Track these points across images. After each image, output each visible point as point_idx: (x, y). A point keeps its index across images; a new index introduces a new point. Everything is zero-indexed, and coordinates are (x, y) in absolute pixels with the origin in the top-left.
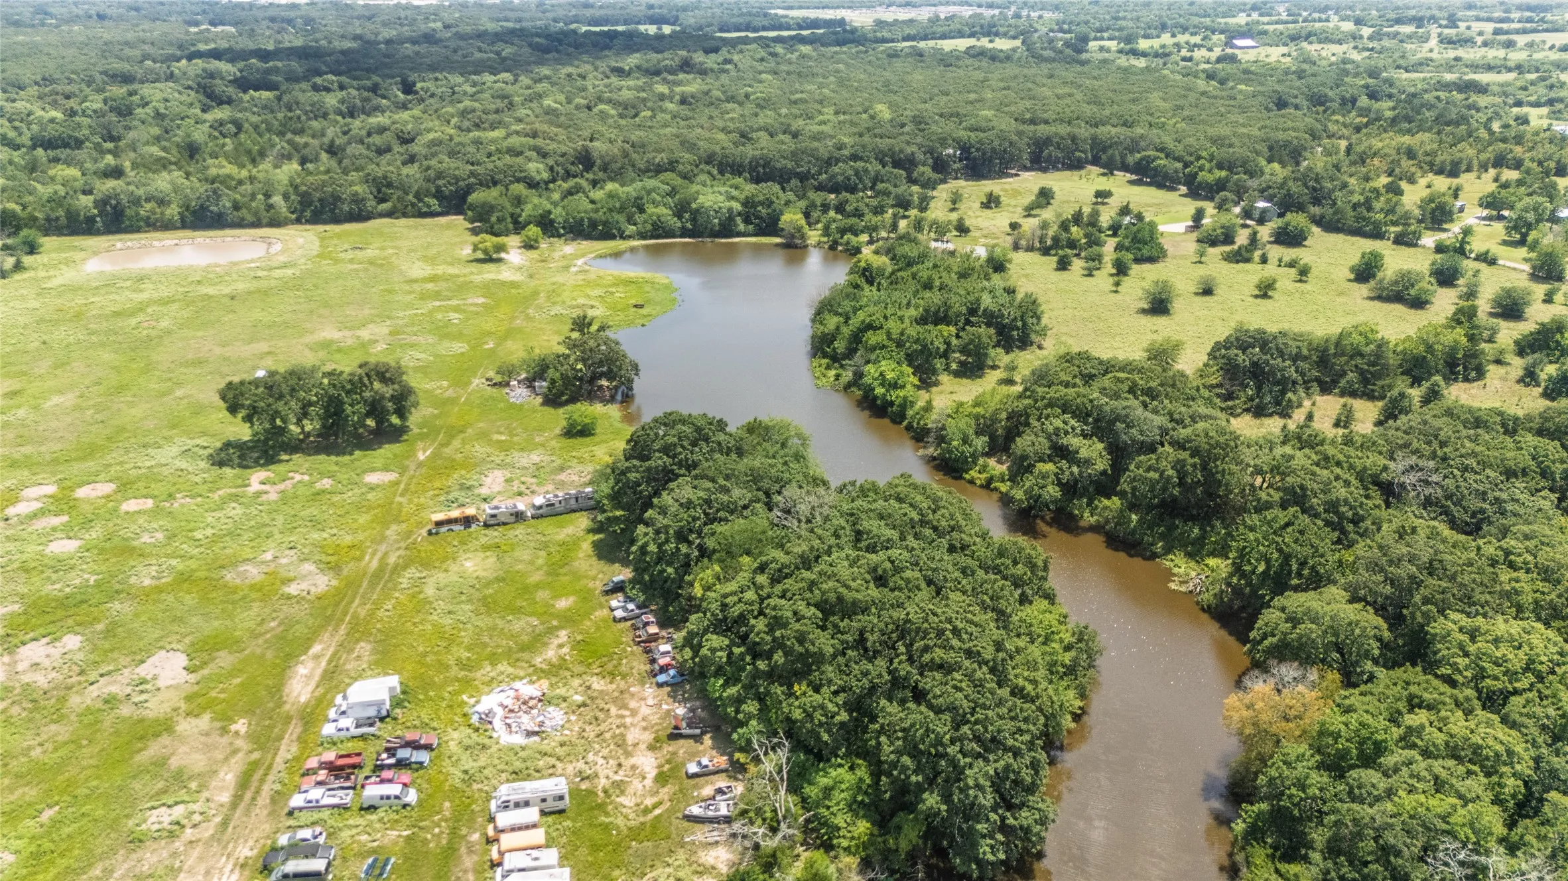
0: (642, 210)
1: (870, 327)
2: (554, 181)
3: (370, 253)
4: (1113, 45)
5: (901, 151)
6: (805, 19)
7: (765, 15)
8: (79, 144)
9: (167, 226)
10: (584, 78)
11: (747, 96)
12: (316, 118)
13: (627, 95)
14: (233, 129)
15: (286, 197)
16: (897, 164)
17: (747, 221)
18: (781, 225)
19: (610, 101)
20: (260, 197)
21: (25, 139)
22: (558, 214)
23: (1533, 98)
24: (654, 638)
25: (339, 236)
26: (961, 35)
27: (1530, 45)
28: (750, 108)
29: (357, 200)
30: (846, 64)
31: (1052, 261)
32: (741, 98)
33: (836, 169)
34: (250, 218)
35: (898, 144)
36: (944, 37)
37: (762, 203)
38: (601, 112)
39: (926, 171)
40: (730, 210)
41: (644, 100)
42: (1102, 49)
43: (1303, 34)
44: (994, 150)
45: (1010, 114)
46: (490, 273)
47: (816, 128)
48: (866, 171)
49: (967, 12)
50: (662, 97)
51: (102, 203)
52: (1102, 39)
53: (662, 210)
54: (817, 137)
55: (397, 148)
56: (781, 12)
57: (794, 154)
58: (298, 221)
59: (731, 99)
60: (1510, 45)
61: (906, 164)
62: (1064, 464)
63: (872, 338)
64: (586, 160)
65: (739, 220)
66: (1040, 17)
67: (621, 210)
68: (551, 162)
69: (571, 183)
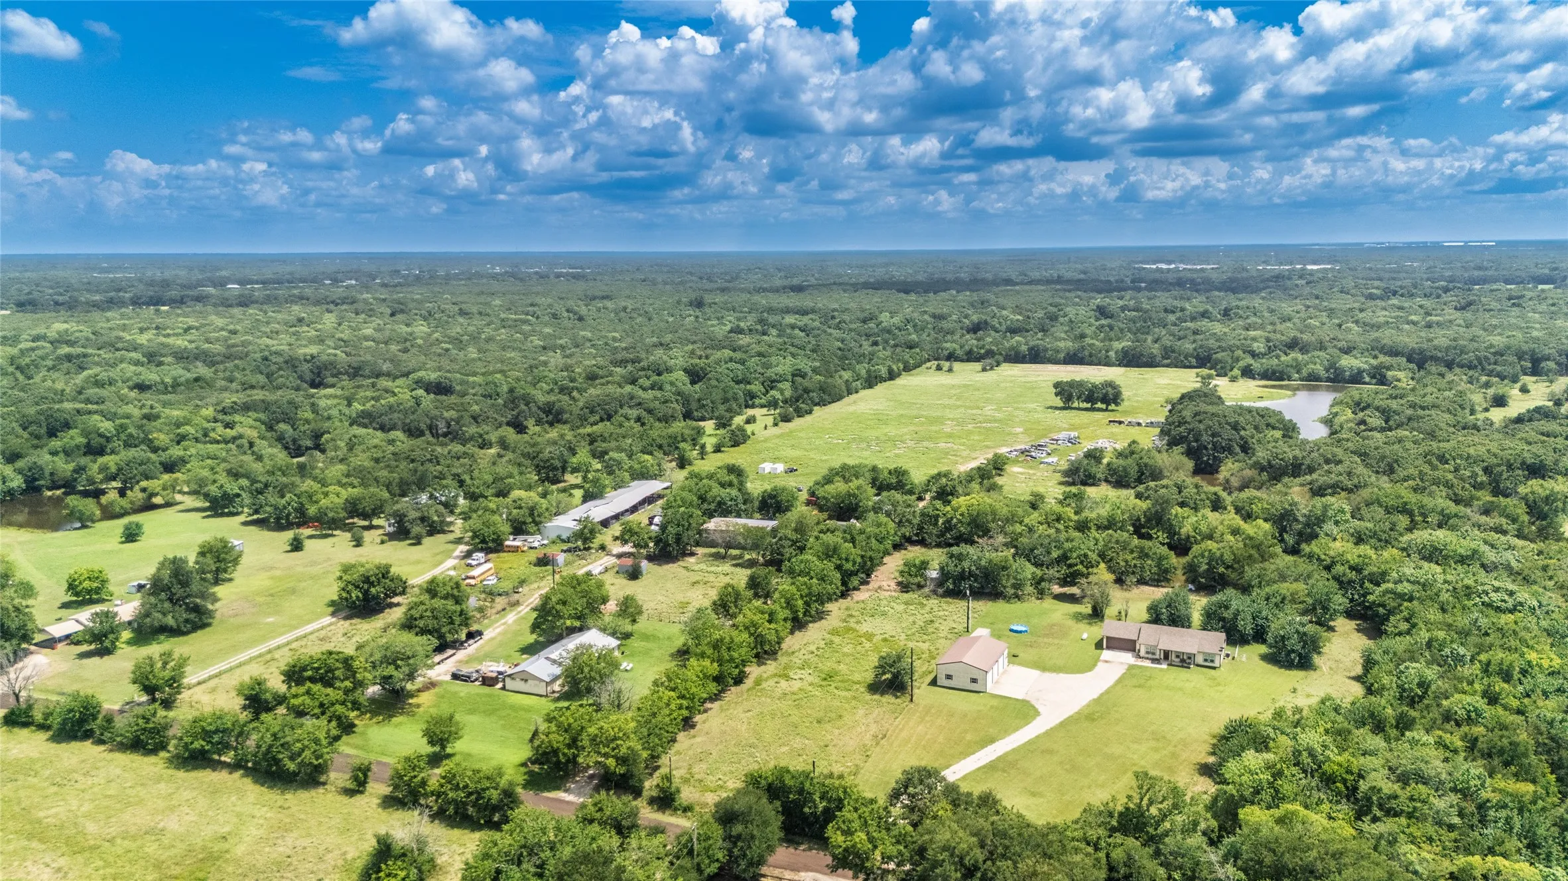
0: (1306, 368)
8: (1027, 331)
17: (1373, 376)
18: (1389, 379)
21: (1003, 328)
29: (1153, 357)
34: (1096, 361)
37: (1386, 368)
40: (1359, 369)
58: (1119, 365)
65: (1365, 375)
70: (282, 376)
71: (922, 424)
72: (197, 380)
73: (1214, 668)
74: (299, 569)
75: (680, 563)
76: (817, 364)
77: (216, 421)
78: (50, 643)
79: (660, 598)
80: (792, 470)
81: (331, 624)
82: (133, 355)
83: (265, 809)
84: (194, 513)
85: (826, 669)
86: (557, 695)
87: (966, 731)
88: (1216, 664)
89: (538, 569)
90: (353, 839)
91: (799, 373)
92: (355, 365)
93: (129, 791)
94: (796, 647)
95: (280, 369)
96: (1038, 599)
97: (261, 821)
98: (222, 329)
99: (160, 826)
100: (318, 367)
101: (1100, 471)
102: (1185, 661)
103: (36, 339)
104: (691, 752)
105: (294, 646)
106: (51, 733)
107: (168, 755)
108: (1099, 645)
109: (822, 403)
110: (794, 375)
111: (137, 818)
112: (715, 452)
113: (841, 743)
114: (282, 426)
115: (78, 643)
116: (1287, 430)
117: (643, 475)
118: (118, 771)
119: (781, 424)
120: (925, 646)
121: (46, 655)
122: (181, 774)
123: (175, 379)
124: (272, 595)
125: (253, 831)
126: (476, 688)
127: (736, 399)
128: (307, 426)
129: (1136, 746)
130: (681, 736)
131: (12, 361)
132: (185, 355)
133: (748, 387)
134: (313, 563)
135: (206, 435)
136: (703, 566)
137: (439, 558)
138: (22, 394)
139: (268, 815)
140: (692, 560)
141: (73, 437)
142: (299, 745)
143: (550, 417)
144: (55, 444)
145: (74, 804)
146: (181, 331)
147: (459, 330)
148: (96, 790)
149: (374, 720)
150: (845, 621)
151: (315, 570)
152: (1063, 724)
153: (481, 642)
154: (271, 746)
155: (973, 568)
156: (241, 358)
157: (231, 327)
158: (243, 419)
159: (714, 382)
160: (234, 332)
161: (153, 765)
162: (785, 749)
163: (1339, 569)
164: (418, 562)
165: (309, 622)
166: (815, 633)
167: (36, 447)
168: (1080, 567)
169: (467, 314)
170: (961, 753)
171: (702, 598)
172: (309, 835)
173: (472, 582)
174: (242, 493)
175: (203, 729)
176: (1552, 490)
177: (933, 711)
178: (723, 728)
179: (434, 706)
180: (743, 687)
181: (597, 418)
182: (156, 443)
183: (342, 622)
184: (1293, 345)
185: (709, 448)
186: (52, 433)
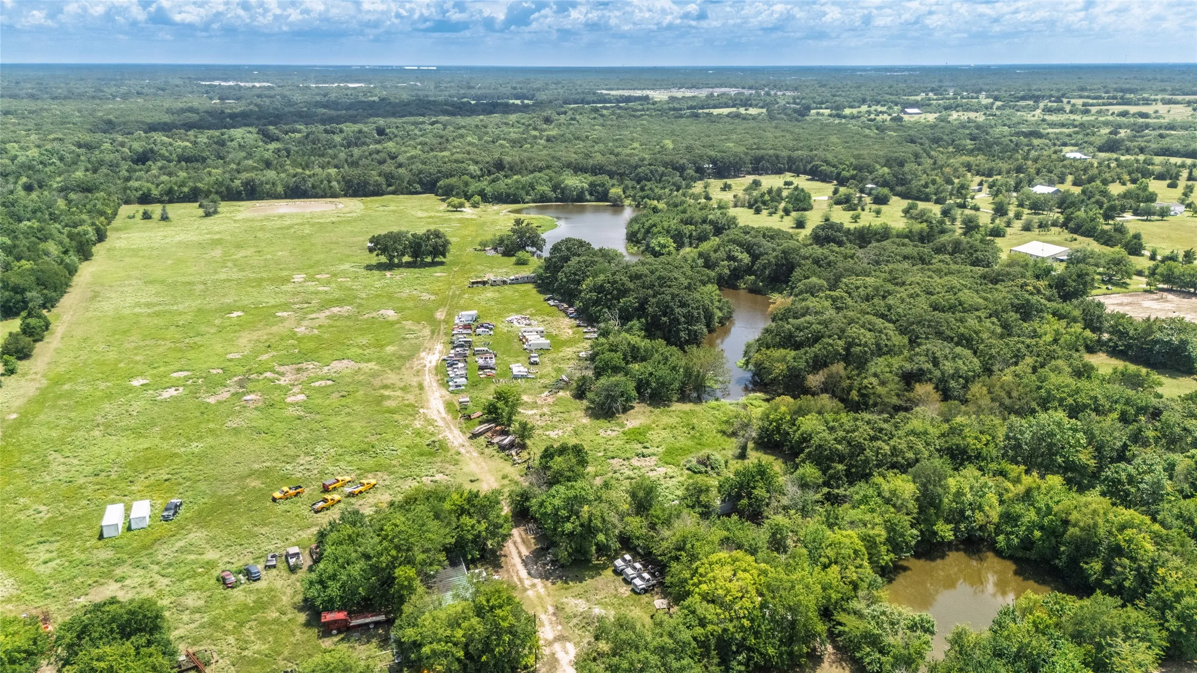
0: (534, 189)
1: (655, 225)
2: (483, 176)
3: (391, 208)
4: (827, 112)
5: (677, 162)
6: (621, 96)
7: (594, 94)
9: (277, 197)
10: (486, 127)
11: (587, 137)
12: (330, 148)
13: (513, 136)
14: (285, 154)
15: (338, 182)
16: (675, 168)
17: (591, 194)
18: (610, 195)
19: (505, 139)
20: (325, 182)
22: (488, 190)
23: (1073, 142)
24: (567, 309)
25: (371, 201)
26: (726, 106)
27: (1099, 112)
28: (589, 143)
29: (377, 184)
30: (648, 121)
31: (752, 211)
32: (584, 138)
33: (640, 170)
34: (320, 193)
35: (676, 158)
36: (715, 107)
37: (599, 185)
38: (501, 145)
39: (691, 172)
40: (582, 188)
41: (525, 139)
42: (818, 114)
43: (953, 106)
44: (730, 163)
45: (745, 146)
46: (457, 215)
47: (629, 151)
48: (657, 171)
49: (733, 92)
50: (535, 137)
51: (246, 184)
52: (821, 108)
53: (545, 188)
54: (630, 155)
55: (389, 161)
56: (605, 92)
57: (616, 163)
59: (578, 138)
60: (1087, 112)
61: (681, 169)
62: (732, 262)
63: (655, 230)
64: (500, 165)
65: (587, 193)
66: (784, 94)
67: (523, 188)
68: (481, 166)
69: (493, 176)
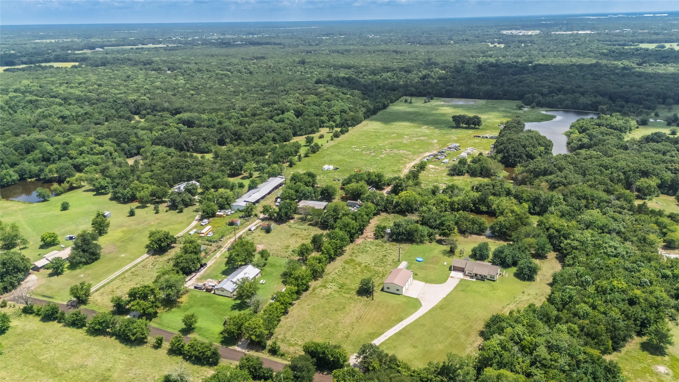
8: (447, 79)
21: (436, 77)
25: (491, 102)
34: (474, 97)
53: (569, 102)
67: (560, 101)
70: (122, 111)
71: (394, 138)
72: (86, 114)
73: (494, 281)
74: (134, 227)
75: (287, 223)
76: (352, 106)
77: (95, 143)
78: (36, 269)
79: (278, 243)
80: (337, 169)
81: (147, 258)
82: (58, 100)
83: (124, 355)
84: (89, 192)
85: (341, 282)
86: (235, 297)
87: (392, 315)
88: (495, 279)
89: (229, 227)
90: (157, 370)
91: (343, 111)
92: (153, 104)
93: (73, 346)
94: (330, 271)
95: (121, 107)
96: (430, 242)
97: (123, 361)
98: (95, 84)
99: (85, 364)
100: (137, 105)
101: (465, 169)
102: (482, 278)
103: (15, 91)
104: (286, 326)
105: (133, 270)
106: (41, 317)
107: (86, 328)
108: (450, 269)
109: (353, 125)
110: (341, 112)
111: (76, 360)
112: (305, 157)
113: (343, 321)
114: (123, 144)
115: (48, 269)
116: (547, 146)
117: (274, 175)
118: (68, 337)
119: (335, 139)
120: (381, 269)
121: (36, 275)
122: (92, 338)
123: (77, 113)
124: (123, 242)
125: (120, 366)
126: (204, 293)
127: (316, 125)
128: (134, 144)
129: (457, 322)
130: (282, 318)
131: (7, 103)
132: (80, 99)
133: (322, 118)
134: (139, 223)
135: (92, 150)
136: (296, 225)
137: (190, 220)
138: (13, 124)
139: (126, 358)
140: (292, 221)
141: (36, 154)
142: (135, 330)
143: (236, 137)
144: (30, 157)
145: (53, 352)
146: (77, 85)
147: (197, 83)
148: (60, 346)
149: (165, 310)
150: (351, 256)
151: (140, 227)
152: (430, 311)
153: (206, 268)
154: (124, 330)
155: (404, 231)
156: (104, 101)
157: (99, 82)
158: (106, 142)
159: (306, 117)
160: (100, 85)
161: (80, 333)
162: (322, 324)
163: (552, 231)
164: (181, 222)
165: (138, 257)
166: (339, 262)
167: (22, 159)
168: (447, 231)
169: (201, 70)
170: (389, 326)
171: (295, 244)
172: (141, 368)
173: (203, 235)
174: (108, 185)
175: (98, 321)
176: (650, 185)
177: (381, 305)
178: (299, 314)
179: (188, 303)
180: (308, 292)
181: (256, 138)
182: (71, 155)
183: (151, 257)
184: (560, 90)
185: (302, 155)
186: (28, 152)
